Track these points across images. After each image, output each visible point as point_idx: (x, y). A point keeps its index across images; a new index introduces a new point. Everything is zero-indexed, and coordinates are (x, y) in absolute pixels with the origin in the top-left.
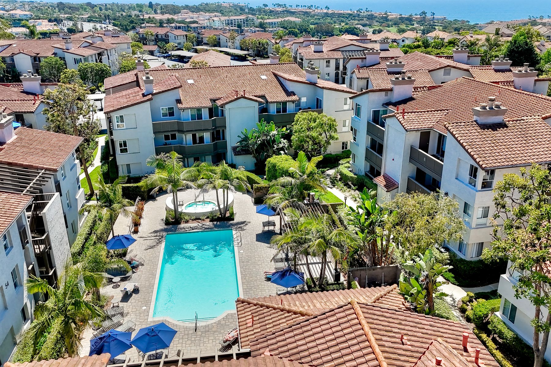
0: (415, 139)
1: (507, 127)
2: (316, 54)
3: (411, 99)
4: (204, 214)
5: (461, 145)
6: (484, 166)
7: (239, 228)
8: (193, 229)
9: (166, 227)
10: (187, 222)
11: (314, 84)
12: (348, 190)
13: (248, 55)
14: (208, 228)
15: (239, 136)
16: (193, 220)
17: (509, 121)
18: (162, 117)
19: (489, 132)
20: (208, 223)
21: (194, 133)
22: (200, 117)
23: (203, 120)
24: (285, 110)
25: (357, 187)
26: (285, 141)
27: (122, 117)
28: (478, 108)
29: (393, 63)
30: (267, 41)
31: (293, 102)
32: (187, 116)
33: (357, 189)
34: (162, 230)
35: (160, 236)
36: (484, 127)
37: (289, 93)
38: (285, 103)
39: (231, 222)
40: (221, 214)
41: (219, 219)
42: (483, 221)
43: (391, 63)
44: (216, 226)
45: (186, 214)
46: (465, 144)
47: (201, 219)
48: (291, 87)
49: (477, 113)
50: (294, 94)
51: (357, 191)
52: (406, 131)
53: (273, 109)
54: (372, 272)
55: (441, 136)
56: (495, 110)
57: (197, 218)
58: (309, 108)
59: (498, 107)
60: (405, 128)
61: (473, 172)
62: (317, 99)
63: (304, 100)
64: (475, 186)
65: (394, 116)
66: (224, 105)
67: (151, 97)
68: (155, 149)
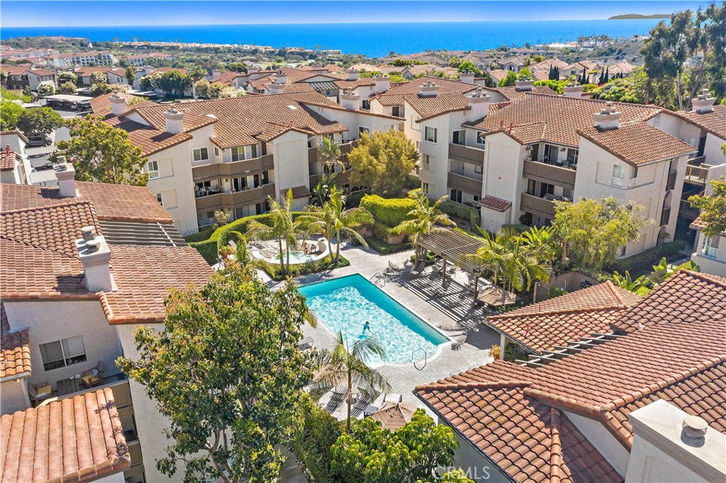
0: (527, 152)
5: (604, 148)
6: (636, 163)
17: (622, 125)
18: (194, 162)
21: (236, 177)
23: (247, 160)
27: (155, 163)
28: (599, 114)
31: (340, 132)
37: (332, 123)
38: (331, 134)
40: (333, 260)
43: (425, 86)
46: (607, 146)
49: (599, 118)
50: (339, 124)
52: (522, 144)
53: (320, 142)
55: (547, 146)
56: (612, 115)
59: (614, 111)
60: (520, 142)
62: (361, 128)
65: (500, 131)
66: (272, 140)
67: (189, 136)
68: (196, 200)
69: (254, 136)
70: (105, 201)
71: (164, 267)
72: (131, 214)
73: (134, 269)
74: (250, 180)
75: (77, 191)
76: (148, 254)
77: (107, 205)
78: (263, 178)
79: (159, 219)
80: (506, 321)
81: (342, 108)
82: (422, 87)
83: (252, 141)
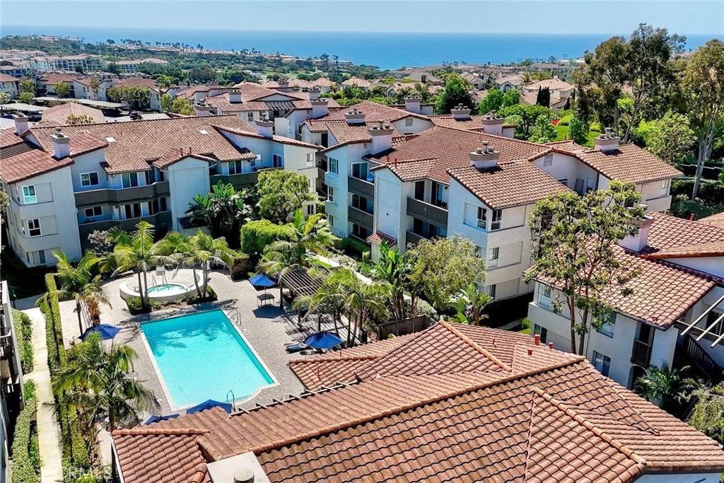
0: (410, 189)
1: (502, 170)
2: (233, 105)
3: (391, 150)
4: (178, 297)
5: (468, 189)
6: (494, 206)
7: (228, 307)
8: (171, 315)
9: (134, 317)
10: (158, 308)
11: (270, 139)
12: (335, 255)
13: (121, 108)
14: (190, 312)
15: (190, 204)
16: (165, 305)
17: (502, 165)
18: (82, 186)
19: (488, 175)
20: (186, 307)
21: (128, 203)
22: (135, 183)
23: (139, 186)
24: (239, 170)
25: (344, 251)
26: (248, 206)
27: (31, 187)
28: (475, 153)
29: (353, 114)
30: (149, 89)
31: (248, 160)
32: (117, 183)
33: (344, 253)
34: (131, 320)
35: (132, 327)
36: (483, 170)
37: (243, 151)
38: (238, 162)
39: (215, 302)
40: (199, 294)
41: (197, 301)
42: (494, 262)
43: (351, 113)
44: (198, 308)
45: (155, 299)
46: (471, 188)
47: (175, 304)
48: (243, 142)
49: (474, 158)
50: (249, 152)
51: (344, 256)
52: (403, 181)
53: (225, 169)
54: (402, 325)
55: (434, 184)
56: (489, 154)
57: (171, 302)
58: (265, 167)
59: (491, 151)
60: (401, 179)
61: (482, 214)
62: (275, 157)
63: (259, 157)
64: (485, 228)
65: (385, 167)
66: (166, 167)
67: (71, 160)
68: (79, 227)
69: (150, 162)
74: (144, 206)
80: (306, 365)
81: (257, 135)
82: (348, 114)
83: (148, 167)
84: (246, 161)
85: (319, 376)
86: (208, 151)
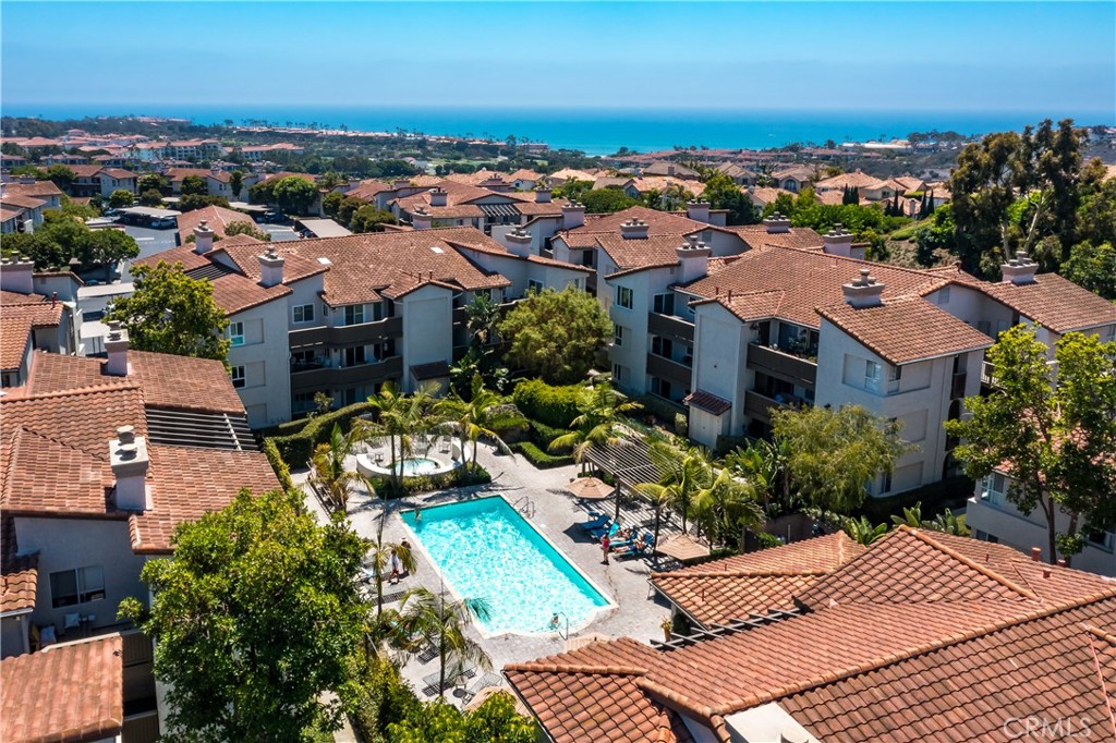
3: (705, 277)
6: (894, 360)
18: (295, 323)
21: (350, 346)
23: (366, 323)
27: (240, 325)
28: (850, 287)
29: (631, 225)
31: (500, 288)
38: (487, 291)
43: (628, 224)
46: (856, 333)
49: (850, 292)
52: (744, 321)
56: (870, 287)
59: (872, 283)
62: (532, 282)
65: (715, 301)
66: (400, 298)
67: (289, 289)
68: (292, 377)
69: (378, 291)
70: (163, 381)
71: (218, 479)
72: (192, 401)
73: (179, 479)
74: (368, 350)
75: (129, 365)
76: (202, 460)
77: (164, 387)
78: (386, 348)
79: (227, 409)
80: (677, 581)
81: (506, 254)
82: (625, 225)
83: (375, 298)
84: (498, 291)
85: (703, 597)
86: (447, 276)
